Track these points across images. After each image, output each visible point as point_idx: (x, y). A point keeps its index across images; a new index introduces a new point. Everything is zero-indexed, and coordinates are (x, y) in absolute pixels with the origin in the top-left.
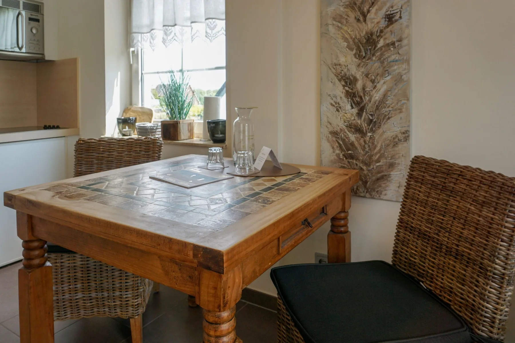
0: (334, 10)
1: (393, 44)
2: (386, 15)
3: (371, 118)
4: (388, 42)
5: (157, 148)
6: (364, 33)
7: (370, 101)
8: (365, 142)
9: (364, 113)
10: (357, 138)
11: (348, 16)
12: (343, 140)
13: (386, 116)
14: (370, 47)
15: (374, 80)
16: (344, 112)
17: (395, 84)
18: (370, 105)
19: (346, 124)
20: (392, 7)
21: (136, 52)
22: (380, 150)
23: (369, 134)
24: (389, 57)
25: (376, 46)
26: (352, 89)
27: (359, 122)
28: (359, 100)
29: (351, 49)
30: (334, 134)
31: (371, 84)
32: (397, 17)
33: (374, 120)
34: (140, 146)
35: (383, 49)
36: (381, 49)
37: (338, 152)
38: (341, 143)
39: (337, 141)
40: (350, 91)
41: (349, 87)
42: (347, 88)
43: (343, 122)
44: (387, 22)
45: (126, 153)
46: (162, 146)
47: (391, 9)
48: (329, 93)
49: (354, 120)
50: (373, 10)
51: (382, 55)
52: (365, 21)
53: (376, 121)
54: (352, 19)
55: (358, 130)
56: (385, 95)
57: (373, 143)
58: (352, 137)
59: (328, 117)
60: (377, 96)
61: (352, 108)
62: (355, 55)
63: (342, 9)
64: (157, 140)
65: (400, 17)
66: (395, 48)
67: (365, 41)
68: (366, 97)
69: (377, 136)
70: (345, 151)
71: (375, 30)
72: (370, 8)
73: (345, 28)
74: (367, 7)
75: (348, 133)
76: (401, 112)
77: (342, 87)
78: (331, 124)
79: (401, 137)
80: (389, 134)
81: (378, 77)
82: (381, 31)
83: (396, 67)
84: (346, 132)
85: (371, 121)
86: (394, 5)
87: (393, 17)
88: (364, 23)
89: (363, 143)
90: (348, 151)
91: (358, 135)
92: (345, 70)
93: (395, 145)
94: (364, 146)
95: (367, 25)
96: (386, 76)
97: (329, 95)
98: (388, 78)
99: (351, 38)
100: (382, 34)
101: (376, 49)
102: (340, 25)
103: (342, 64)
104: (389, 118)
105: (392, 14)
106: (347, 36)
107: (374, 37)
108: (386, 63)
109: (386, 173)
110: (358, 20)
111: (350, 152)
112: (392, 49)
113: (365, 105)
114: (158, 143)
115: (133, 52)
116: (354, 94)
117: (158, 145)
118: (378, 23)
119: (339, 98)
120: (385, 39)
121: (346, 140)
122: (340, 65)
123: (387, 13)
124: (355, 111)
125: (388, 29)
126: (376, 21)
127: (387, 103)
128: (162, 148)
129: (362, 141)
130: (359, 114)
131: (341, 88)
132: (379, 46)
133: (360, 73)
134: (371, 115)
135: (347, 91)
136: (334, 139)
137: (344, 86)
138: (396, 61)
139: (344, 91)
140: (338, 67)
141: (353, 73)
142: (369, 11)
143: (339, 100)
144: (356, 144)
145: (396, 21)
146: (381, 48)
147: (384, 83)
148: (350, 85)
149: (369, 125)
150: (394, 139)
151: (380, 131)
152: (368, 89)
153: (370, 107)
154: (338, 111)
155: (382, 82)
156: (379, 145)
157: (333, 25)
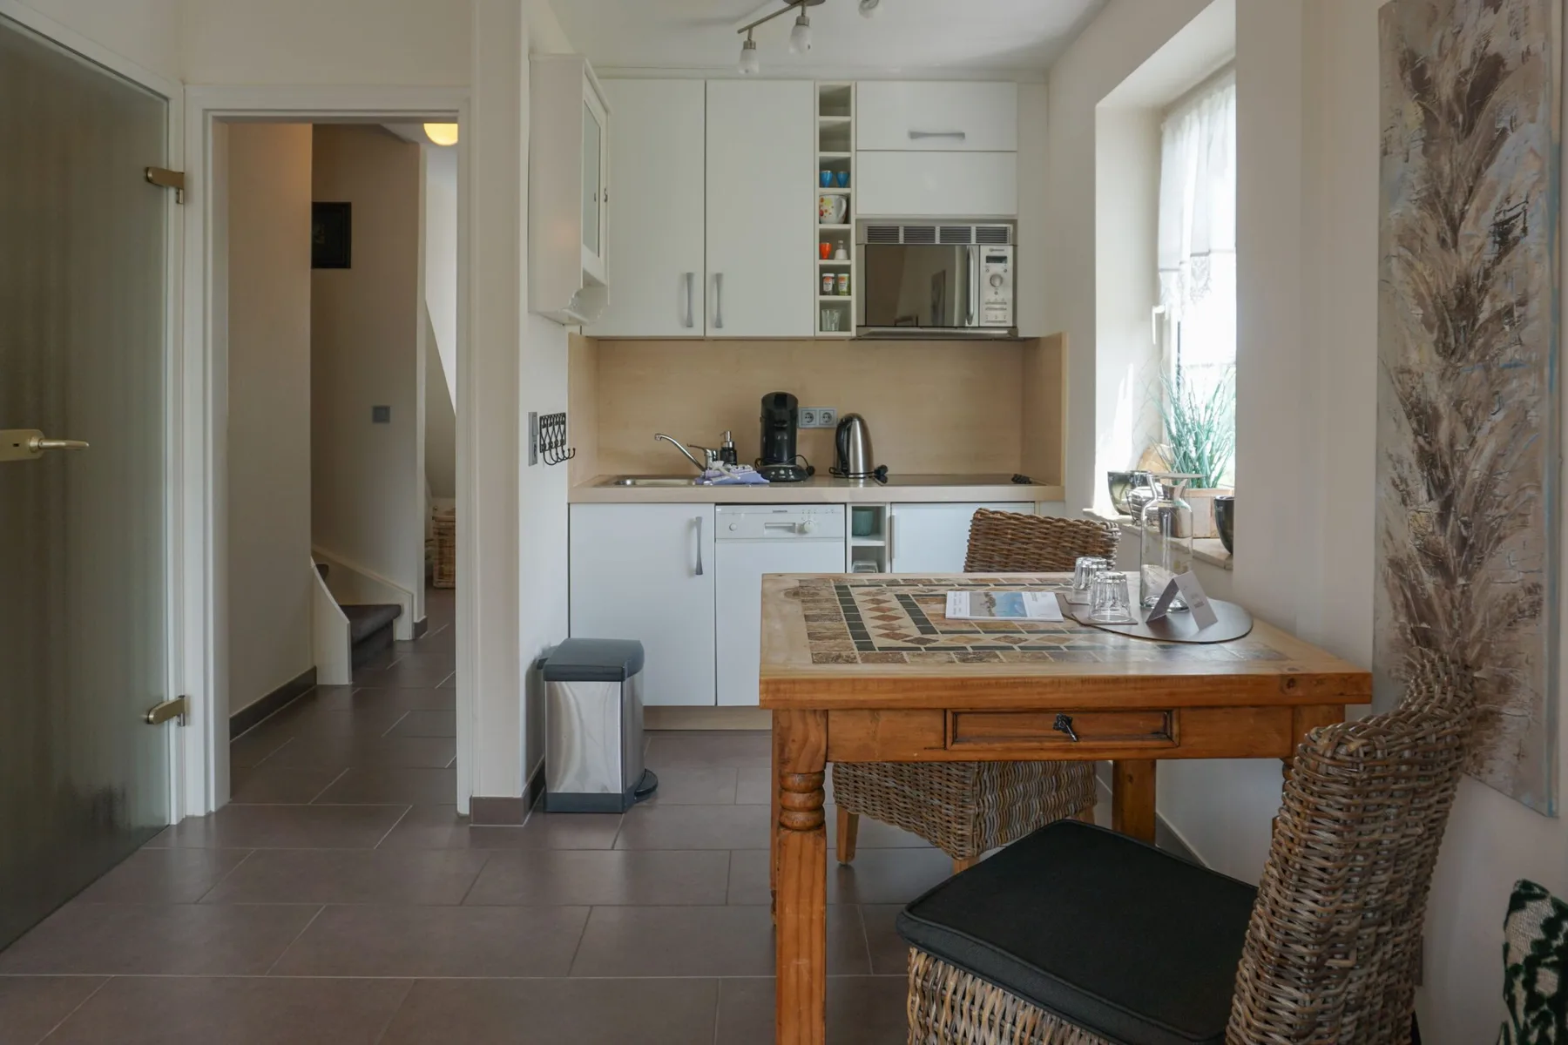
0: (1401, 215)
1: (1509, 312)
2: (1496, 224)
3: (1465, 533)
4: (1500, 305)
5: (1101, 547)
6: (1454, 279)
7: (1463, 482)
8: (1452, 601)
9: (1452, 518)
10: (1437, 586)
11: (1425, 231)
12: (1413, 588)
13: (1493, 531)
14: (1464, 323)
15: (1472, 420)
16: (1414, 507)
17: (1514, 436)
18: (1463, 495)
19: (1418, 543)
20: (1508, 200)
21: (1167, 317)
22: (1481, 632)
23: (1461, 581)
24: (1502, 350)
25: (1476, 319)
26: (1429, 443)
27: (1441, 539)
28: (1442, 477)
29: (1430, 328)
30: (1397, 565)
31: (1465, 431)
32: (1517, 232)
33: (1471, 541)
34: (1074, 538)
35: (1490, 326)
36: (1486, 330)
37: (1403, 619)
38: (1409, 595)
39: (1401, 587)
40: (1427, 447)
41: (1425, 438)
42: (1420, 439)
43: (1412, 535)
44: (1497, 246)
45: (1049, 550)
46: (1113, 546)
47: (1507, 207)
48: (1390, 451)
49: (1433, 533)
50: (1471, 210)
51: (1487, 345)
52: (1455, 244)
53: (1473, 544)
54: (1432, 242)
55: (1439, 565)
56: (1492, 469)
57: (1468, 610)
58: (1430, 583)
59: (1387, 519)
60: (1477, 471)
61: (1431, 499)
62: (1436, 343)
63: (1414, 212)
64: (1103, 530)
65: (1525, 230)
66: (1512, 324)
67: (1455, 302)
68: (1456, 469)
69: (1475, 590)
70: (1415, 622)
71: (1476, 269)
72: (1465, 204)
73: (1419, 266)
74: (1460, 202)
75: (1421, 568)
76: (1524, 525)
77: (1412, 437)
78: (1391, 538)
79: (1524, 600)
80: (1499, 590)
81: (1480, 413)
82: (1487, 275)
83: (1515, 384)
84: (1417, 566)
85: (1464, 540)
86: (1512, 192)
87: (1509, 231)
88: (1453, 250)
89: (1449, 606)
90: (1421, 622)
91: (1439, 580)
92: (1419, 388)
93: (1512, 624)
94: (1451, 616)
95: (1460, 254)
96: (1496, 409)
97: (1390, 456)
98: (1499, 417)
99: (1431, 295)
100: (1488, 283)
101: (1476, 328)
102: (1410, 256)
103: (1415, 369)
104: (1500, 539)
105: (1507, 222)
106: (1423, 289)
107: (1473, 292)
108: (1494, 370)
109: (1494, 708)
110: (1443, 242)
111: (1424, 625)
112: (1507, 328)
113: (1453, 491)
114: (1103, 536)
115: (1161, 317)
116: (1433, 455)
117: (1105, 542)
118: (1480, 248)
119: (1406, 466)
120: (1494, 297)
121: (1419, 589)
122: (1409, 372)
123: (1498, 219)
124: (1434, 507)
125: (1499, 268)
126: (1477, 242)
127: (1497, 491)
128: (1114, 549)
129: (1446, 597)
130: (1443, 518)
131: (1410, 437)
132: (1483, 316)
133: (1445, 397)
134: (1467, 525)
135: (1421, 447)
136: (1397, 581)
137: (1416, 433)
138: (1516, 365)
139: (1416, 447)
140: (1406, 376)
141: (1432, 395)
142: (1463, 214)
143: (1406, 473)
144: (1436, 602)
145: (1516, 240)
146: (1484, 327)
147: (1492, 430)
148: (1426, 432)
149: (1460, 554)
150: (1510, 604)
151: (1481, 575)
152: (1459, 447)
153: (1462, 501)
154: (1404, 502)
155: (1487, 426)
156: (1479, 618)
157: (1399, 256)
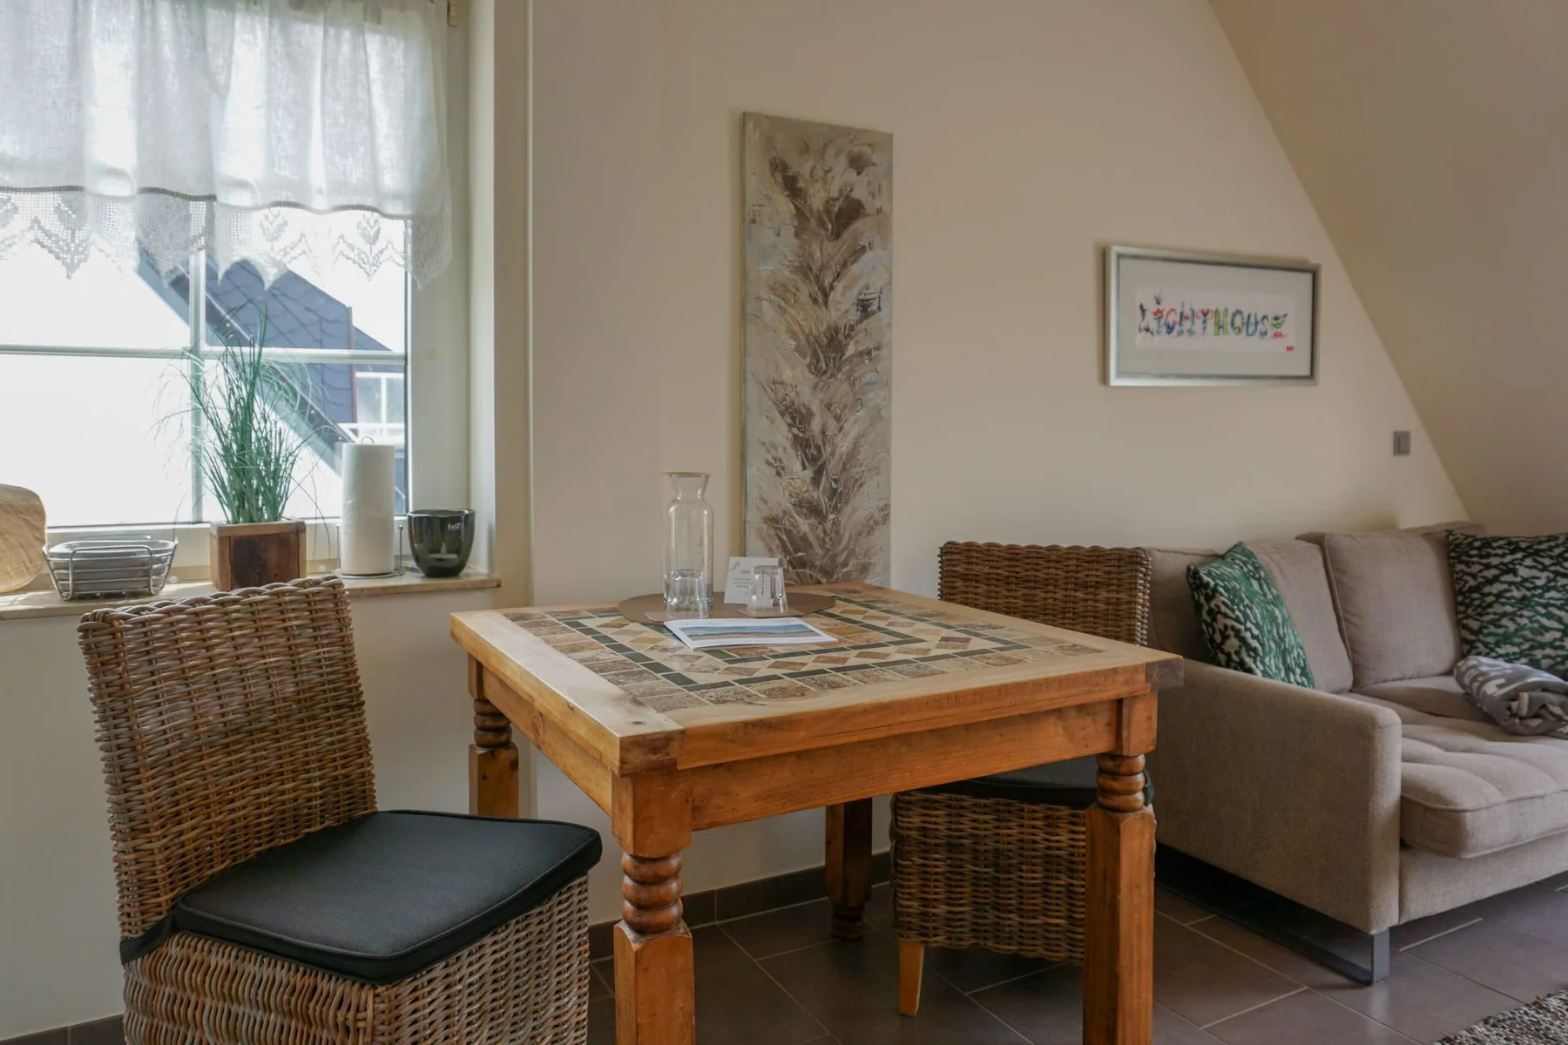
1: (869, 353)
2: (858, 300)
3: (834, 486)
4: (860, 348)
6: (825, 327)
7: (833, 454)
8: (825, 532)
9: (824, 478)
10: (811, 526)
11: (798, 289)
12: (789, 533)
13: (856, 481)
14: (833, 355)
15: (840, 416)
16: (790, 477)
17: (871, 425)
18: (833, 462)
19: (793, 500)
20: (867, 288)
22: (848, 543)
23: (832, 517)
24: (862, 375)
25: (843, 355)
26: (803, 432)
27: (815, 494)
28: (815, 453)
29: (804, 355)
30: (773, 521)
31: (834, 422)
32: (874, 307)
33: (840, 490)
35: (854, 360)
36: (851, 361)
37: (779, 555)
38: (784, 537)
39: (776, 534)
40: (801, 435)
41: (799, 429)
42: (795, 431)
43: (787, 496)
44: (859, 313)
47: (866, 291)
48: (764, 441)
49: (807, 491)
50: (839, 287)
51: (852, 371)
52: (826, 304)
53: (841, 492)
54: (804, 297)
55: (814, 510)
56: (856, 446)
57: (837, 533)
58: (804, 525)
59: (762, 487)
60: (844, 446)
61: (804, 468)
62: (809, 367)
63: (787, 274)
65: (879, 308)
66: (871, 360)
67: (825, 341)
68: (827, 447)
69: (843, 519)
70: (791, 555)
71: (842, 324)
72: (834, 281)
73: (793, 312)
74: (830, 279)
75: (797, 517)
76: (878, 474)
77: (786, 428)
78: (765, 502)
79: (878, 517)
80: (862, 515)
81: (846, 411)
82: (852, 328)
83: (872, 395)
84: (793, 517)
85: (834, 492)
86: (870, 284)
87: (868, 306)
88: (824, 308)
89: (822, 535)
90: (796, 552)
91: (813, 521)
92: (792, 395)
93: (869, 532)
94: (823, 540)
95: (830, 312)
96: (858, 409)
97: (763, 444)
98: (861, 413)
99: (803, 332)
100: (852, 334)
101: (843, 360)
102: (783, 304)
103: (787, 382)
104: (861, 485)
105: (867, 301)
106: (795, 328)
107: (841, 337)
108: (858, 386)
110: (815, 302)
111: (800, 554)
112: (867, 362)
113: (825, 461)
116: (807, 441)
118: (846, 312)
119: (781, 450)
120: (857, 343)
121: (794, 532)
122: (783, 384)
123: (860, 297)
124: (809, 473)
125: (861, 326)
126: (843, 307)
127: (859, 457)
129: (820, 531)
130: (816, 481)
131: (784, 428)
132: (848, 354)
133: (817, 401)
134: (835, 481)
135: (795, 436)
136: (773, 532)
137: (790, 426)
138: (873, 384)
139: (790, 435)
140: (780, 388)
141: (806, 402)
142: (832, 288)
143: (781, 454)
144: (810, 537)
145: (873, 313)
146: (849, 360)
147: (856, 421)
148: (800, 424)
149: (831, 499)
150: (868, 521)
151: (848, 509)
152: (829, 433)
153: (833, 467)
154: (778, 474)
155: (852, 419)
156: (846, 536)
157: (771, 301)
